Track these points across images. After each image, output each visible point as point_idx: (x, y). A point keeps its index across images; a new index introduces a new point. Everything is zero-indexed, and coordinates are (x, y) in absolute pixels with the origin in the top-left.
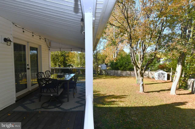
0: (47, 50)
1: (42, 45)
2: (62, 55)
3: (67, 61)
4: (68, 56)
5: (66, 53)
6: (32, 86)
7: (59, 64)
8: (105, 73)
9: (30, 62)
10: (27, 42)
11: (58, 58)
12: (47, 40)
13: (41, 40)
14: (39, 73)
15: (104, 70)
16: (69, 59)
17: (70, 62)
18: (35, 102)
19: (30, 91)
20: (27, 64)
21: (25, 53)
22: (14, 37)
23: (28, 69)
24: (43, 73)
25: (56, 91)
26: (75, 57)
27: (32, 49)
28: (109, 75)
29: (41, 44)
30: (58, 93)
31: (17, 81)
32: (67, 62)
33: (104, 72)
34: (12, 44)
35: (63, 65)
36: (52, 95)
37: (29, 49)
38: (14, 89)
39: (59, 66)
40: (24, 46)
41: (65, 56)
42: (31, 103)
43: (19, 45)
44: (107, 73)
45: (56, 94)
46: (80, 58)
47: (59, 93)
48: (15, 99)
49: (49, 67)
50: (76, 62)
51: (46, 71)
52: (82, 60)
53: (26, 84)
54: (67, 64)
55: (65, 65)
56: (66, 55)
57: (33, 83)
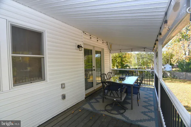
0: (109, 53)
1: (105, 48)
2: (120, 57)
3: (124, 61)
4: (125, 57)
5: (123, 54)
6: (97, 85)
7: (117, 65)
8: (171, 76)
9: (95, 64)
10: (93, 47)
11: (116, 60)
12: (108, 43)
13: (104, 43)
14: (103, 75)
15: (168, 72)
16: (126, 60)
17: (127, 63)
18: (99, 102)
19: (95, 90)
20: (93, 65)
21: (92, 56)
22: (84, 44)
23: (94, 70)
24: (106, 74)
25: (120, 96)
26: (132, 57)
27: (97, 52)
28: (176, 78)
29: (103, 48)
30: (121, 98)
31: (86, 79)
32: (124, 63)
33: (169, 74)
34: (83, 49)
35: (121, 66)
36: (115, 100)
37: (95, 53)
38: (84, 88)
39: (117, 66)
40: (91, 51)
41: (122, 57)
42: (96, 102)
43: (88, 50)
44: (174, 76)
45: (119, 99)
46: (138, 58)
47: (123, 99)
48: (84, 96)
49: (110, 68)
50: (133, 62)
51: (108, 73)
52: (139, 60)
53: (92, 82)
54: (124, 64)
55: (123, 66)
56: (124, 56)
57: (97, 82)
